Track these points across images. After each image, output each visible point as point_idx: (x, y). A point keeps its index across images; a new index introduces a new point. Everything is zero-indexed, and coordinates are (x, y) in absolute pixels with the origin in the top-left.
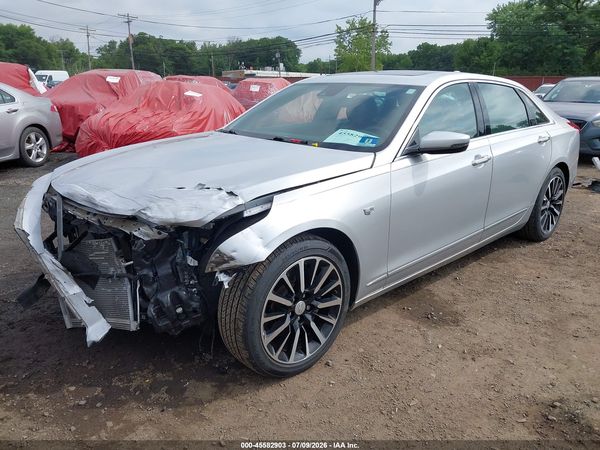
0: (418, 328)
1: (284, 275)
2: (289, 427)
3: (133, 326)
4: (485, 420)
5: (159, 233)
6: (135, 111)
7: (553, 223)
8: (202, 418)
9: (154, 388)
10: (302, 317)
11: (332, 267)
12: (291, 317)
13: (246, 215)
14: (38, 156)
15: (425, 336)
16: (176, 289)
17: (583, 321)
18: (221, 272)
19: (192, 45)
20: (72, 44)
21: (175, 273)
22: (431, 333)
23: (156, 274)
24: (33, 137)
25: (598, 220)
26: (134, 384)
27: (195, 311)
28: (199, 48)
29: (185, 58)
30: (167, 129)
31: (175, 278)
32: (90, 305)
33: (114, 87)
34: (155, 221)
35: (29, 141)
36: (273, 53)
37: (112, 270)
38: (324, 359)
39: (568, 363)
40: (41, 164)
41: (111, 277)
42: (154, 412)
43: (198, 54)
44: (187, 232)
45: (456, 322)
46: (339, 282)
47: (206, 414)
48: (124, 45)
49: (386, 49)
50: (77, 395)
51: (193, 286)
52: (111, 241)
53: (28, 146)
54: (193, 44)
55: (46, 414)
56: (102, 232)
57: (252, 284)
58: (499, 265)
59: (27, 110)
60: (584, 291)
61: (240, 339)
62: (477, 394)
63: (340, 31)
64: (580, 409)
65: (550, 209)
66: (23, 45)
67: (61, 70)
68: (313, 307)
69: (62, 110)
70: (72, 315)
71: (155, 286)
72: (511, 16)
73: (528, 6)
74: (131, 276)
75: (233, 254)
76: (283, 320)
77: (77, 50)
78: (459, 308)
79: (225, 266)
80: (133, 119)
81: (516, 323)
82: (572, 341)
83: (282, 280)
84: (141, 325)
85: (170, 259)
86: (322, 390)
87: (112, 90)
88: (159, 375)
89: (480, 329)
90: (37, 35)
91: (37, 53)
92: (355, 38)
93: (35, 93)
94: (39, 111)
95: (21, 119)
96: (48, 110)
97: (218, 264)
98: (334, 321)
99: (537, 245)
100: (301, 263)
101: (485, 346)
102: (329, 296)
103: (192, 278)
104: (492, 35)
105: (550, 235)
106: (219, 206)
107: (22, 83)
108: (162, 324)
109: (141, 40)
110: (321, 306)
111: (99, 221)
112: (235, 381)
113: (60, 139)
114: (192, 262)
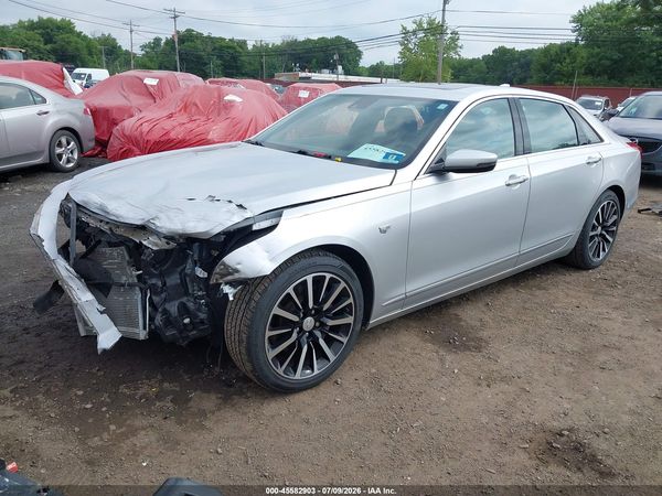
0: (437, 352)
1: (290, 290)
2: (287, 440)
3: (142, 335)
4: (487, 444)
5: (168, 244)
6: (170, 116)
7: (604, 250)
8: (203, 427)
9: (159, 397)
10: (311, 332)
11: (343, 285)
12: (298, 333)
13: (255, 228)
14: (68, 161)
15: (442, 361)
16: (184, 299)
17: (615, 353)
18: (226, 284)
19: (243, 44)
20: (115, 40)
21: (183, 284)
22: (449, 358)
23: (164, 284)
24: (64, 140)
25: (659, 249)
26: (140, 392)
27: (202, 322)
28: (250, 47)
29: (234, 58)
30: (203, 137)
31: (183, 288)
32: (101, 313)
33: (151, 90)
34: (164, 231)
35: (60, 145)
36: (332, 55)
37: (124, 278)
38: (334, 377)
39: (588, 394)
40: (72, 170)
41: (123, 285)
42: (156, 420)
43: (248, 53)
44: (197, 244)
45: (478, 349)
46: (351, 300)
47: (207, 423)
48: (170, 42)
49: (456, 53)
50: (84, 399)
51: (202, 297)
52: (122, 250)
53: (59, 151)
54: (244, 42)
55: (53, 415)
56: (114, 240)
57: (257, 297)
58: (538, 292)
59: (58, 112)
60: (624, 323)
61: (243, 351)
62: (484, 419)
63: (405, 32)
64: (588, 439)
65: (601, 235)
66: (63, 40)
67: (102, 68)
68: (323, 325)
69: (96, 113)
70: (85, 324)
71: (163, 295)
72: (599, 19)
73: (620, 7)
74: (143, 286)
75: (238, 267)
76: (289, 335)
77: (120, 47)
78: (485, 334)
79: (230, 278)
80: (168, 125)
81: (541, 352)
82: (597, 372)
83: (289, 294)
84: (150, 333)
85: (179, 270)
86: (327, 407)
87: (149, 94)
88: (166, 385)
89: (502, 357)
90: (78, 29)
91: (77, 49)
92: (421, 40)
93: (69, 94)
94: (71, 113)
95: (52, 122)
96: (81, 113)
97: (223, 276)
98: (345, 340)
99: (584, 272)
100: (309, 279)
101: (504, 373)
102: (340, 314)
103: (201, 289)
104: (577, 40)
105: (601, 263)
106: (227, 219)
107: (56, 82)
108: (170, 333)
109: (187, 37)
110: (331, 323)
111: (110, 229)
112: (241, 393)
113: (92, 144)
114: (201, 273)
